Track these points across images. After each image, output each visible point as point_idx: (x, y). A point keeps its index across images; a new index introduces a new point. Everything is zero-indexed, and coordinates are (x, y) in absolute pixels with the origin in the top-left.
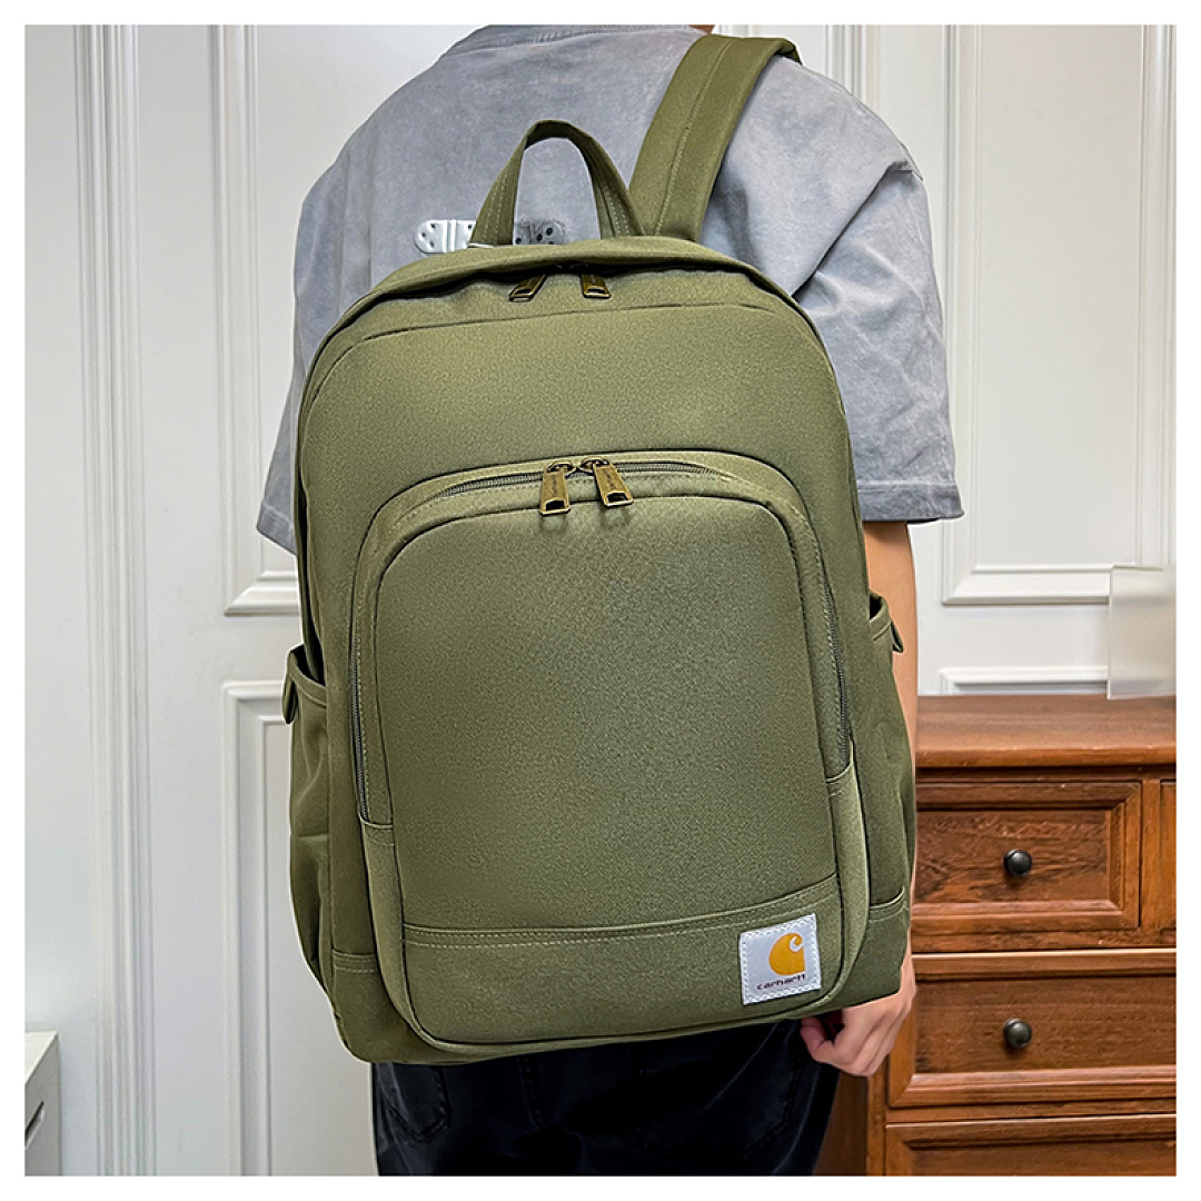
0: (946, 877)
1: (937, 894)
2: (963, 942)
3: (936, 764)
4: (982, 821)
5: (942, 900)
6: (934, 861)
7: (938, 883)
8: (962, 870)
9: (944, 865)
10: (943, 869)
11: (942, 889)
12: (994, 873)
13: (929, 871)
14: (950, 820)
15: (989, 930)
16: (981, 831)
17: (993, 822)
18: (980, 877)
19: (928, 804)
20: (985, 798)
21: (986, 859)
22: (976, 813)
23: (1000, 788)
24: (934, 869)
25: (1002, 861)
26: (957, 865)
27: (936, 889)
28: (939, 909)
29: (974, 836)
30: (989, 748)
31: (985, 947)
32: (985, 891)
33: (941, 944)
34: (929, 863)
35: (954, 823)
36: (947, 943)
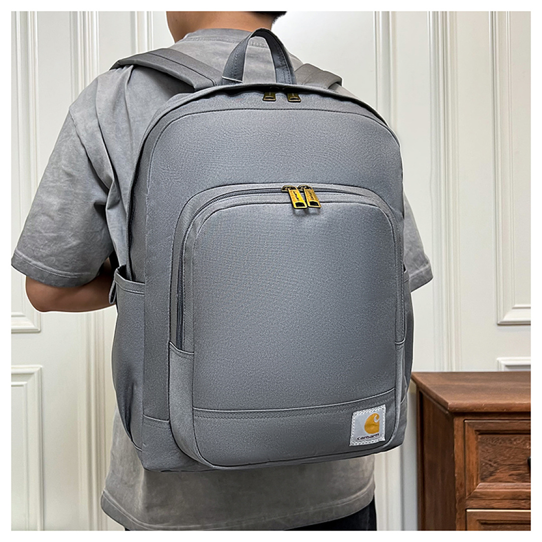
0: (496, 469)
1: (492, 478)
2: (506, 503)
3: (489, 410)
4: (515, 440)
5: (494, 481)
6: (490, 461)
7: (493, 472)
8: (505, 465)
9: (495, 463)
10: (495, 465)
11: (495, 475)
12: (523, 467)
13: (487, 465)
14: (498, 439)
15: (520, 498)
16: (514, 445)
17: (521, 440)
18: (515, 469)
19: (486, 431)
20: (516, 428)
21: (518, 460)
22: (512, 436)
23: (525, 423)
24: (490, 465)
25: (527, 461)
26: (502, 463)
27: (491, 475)
28: (493, 485)
29: (511, 447)
30: (517, 402)
31: (519, 506)
32: (519, 477)
33: (494, 505)
34: (487, 461)
35: (500, 441)
36: (498, 504)
